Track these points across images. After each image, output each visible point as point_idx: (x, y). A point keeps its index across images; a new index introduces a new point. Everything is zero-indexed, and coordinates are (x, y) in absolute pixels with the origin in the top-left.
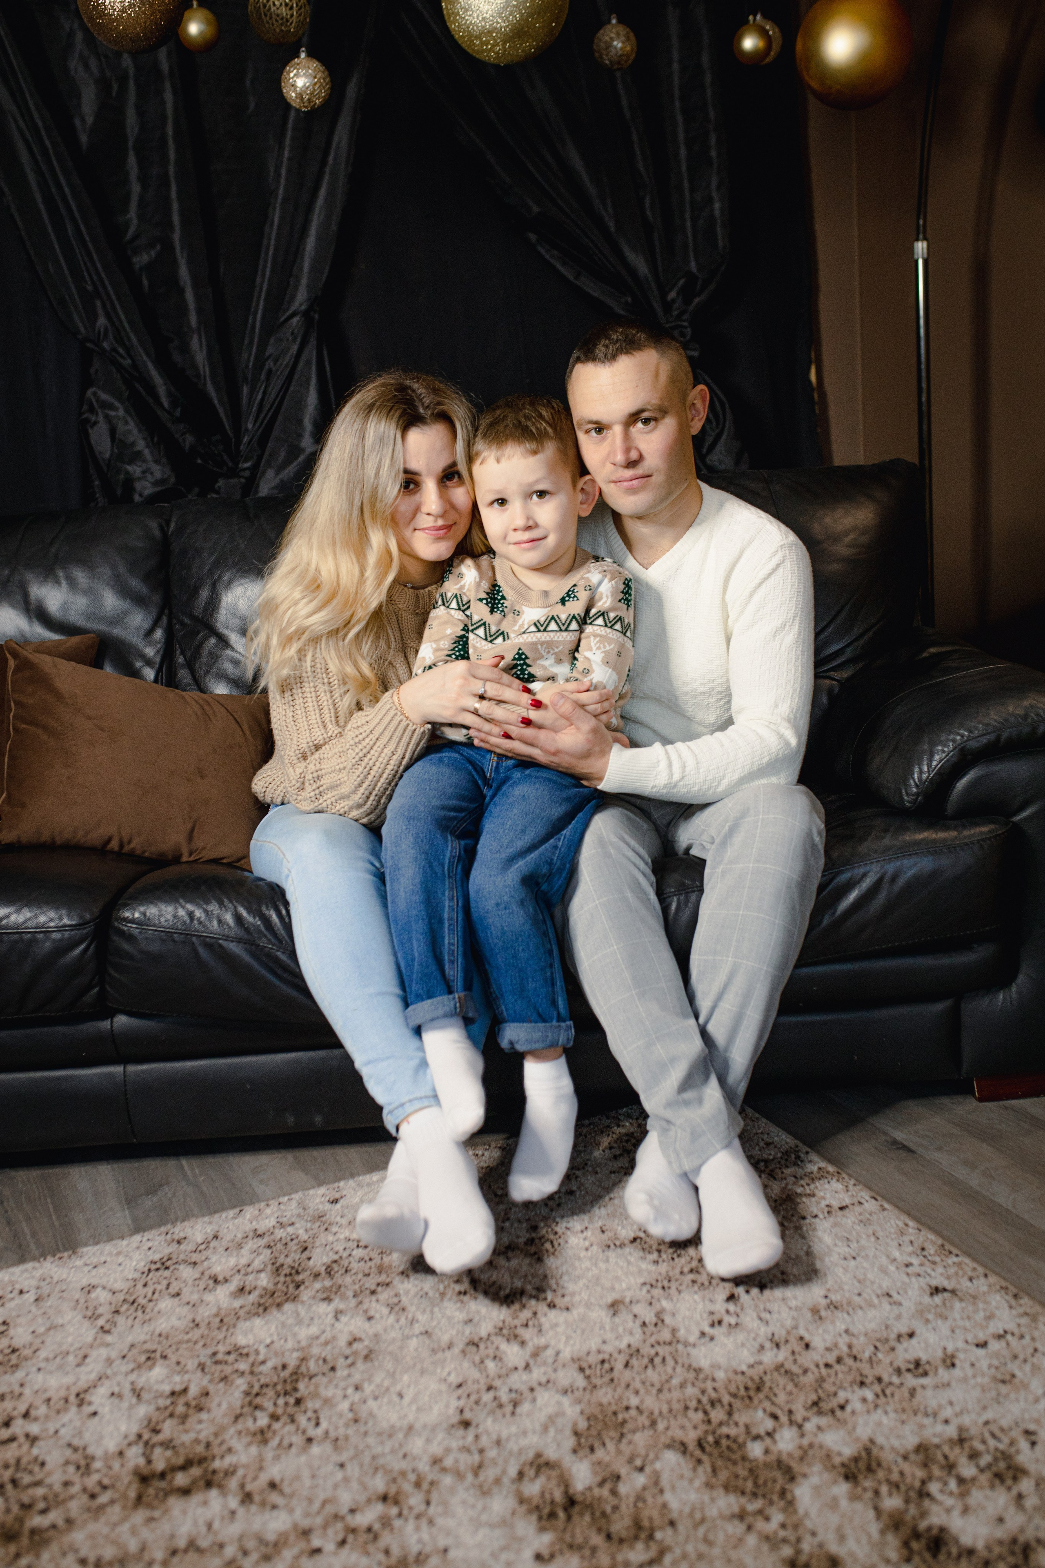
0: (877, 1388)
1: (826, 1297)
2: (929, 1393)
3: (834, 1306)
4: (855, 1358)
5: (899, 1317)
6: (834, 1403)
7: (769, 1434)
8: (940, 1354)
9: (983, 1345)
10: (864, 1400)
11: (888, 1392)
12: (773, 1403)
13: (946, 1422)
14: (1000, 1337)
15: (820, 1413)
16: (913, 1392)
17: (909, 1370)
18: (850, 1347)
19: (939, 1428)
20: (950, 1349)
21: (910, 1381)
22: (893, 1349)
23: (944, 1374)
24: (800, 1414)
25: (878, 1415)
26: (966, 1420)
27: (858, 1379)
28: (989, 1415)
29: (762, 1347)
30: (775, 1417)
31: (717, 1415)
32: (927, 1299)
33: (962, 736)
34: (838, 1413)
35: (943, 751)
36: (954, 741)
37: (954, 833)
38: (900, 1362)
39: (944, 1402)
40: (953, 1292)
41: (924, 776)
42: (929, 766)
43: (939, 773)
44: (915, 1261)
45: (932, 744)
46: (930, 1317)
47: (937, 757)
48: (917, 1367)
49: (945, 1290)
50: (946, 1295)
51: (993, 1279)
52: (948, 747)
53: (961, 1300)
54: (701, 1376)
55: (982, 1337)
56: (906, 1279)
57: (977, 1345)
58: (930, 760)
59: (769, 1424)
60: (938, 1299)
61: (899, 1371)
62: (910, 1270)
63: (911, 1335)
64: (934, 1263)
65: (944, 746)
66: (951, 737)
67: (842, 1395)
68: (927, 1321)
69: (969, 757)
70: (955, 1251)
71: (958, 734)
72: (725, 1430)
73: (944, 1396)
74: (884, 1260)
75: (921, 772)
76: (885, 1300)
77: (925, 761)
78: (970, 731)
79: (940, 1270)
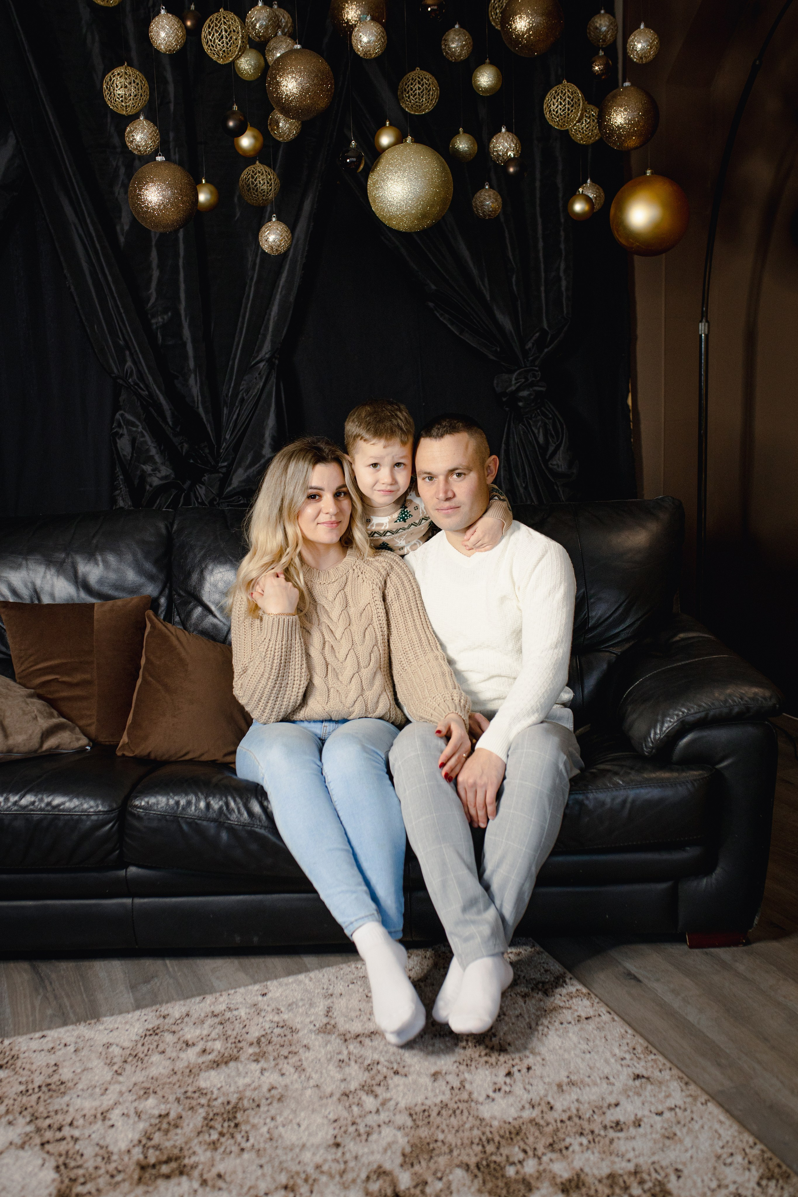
0: (590, 1137)
1: (568, 1077)
2: (622, 1142)
3: (572, 1083)
4: (580, 1118)
5: (611, 1093)
6: (562, 1145)
7: (520, 1162)
8: (632, 1118)
9: (660, 1114)
10: (581, 1144)
11: (596, 1140)
12: (525, 1143)
13: (629, 1161)
14: (671, 1109)
15: (553, 1151)
16: (612, 1141)
17: (611, 1127)
18: (578, 1110)
19: (624, 1164)
20: (639, 1116)
21: (611, 1134)
22: (604, 1113)
23: (632, 1131)
24: (541, 1150)
25: (588, 1154)
26: (641, 1161)
27: (580, 1131)
28: (655, 1158)
29: (523, 1107)
30: (525, 1151)
31: (490, 1148)
32: (631, 1082)
33: (683, 712)
34: (564, 1151)
35: (670, 722)
36: (678, 715)
37: (675, 774)
38: (607, 1122)
39: (630, 1149)
40: (648, 1078)
41: (658, 736)
42: (661, 730)
43: (667, 736)
44: (628, 1056)
45: (664, 716)
46: (631, 1094)
47: (666, 725)
48: (618, 1126)
49: (643, 1077)
50: (644, 1080)
51: (675, 1071)
52: (673, 719)
53: (652, 1084)
54: (484, 1123)
55: (660, 1108)
56: (620, 1068)
57: (657, 1114)
58: (662, 727)
59: (521, 1156)
60: (637, 1083)
61: (605, 1128)
62: (623, 1062)
63: (617, 1105)
64: (639, 1059)
65: (671, 718)
66: (676, 712)
67: (568, 1140)
68: (629, 1096)
69: (687, 726)
70: (654, 1051)
71: (681, 711)
72: (494, 1158)
73: (631, 1144)
74: (608, 1055)
75: (655, 733)
76: (605, 1081)
77: (659, 727)
78: (689, 710)
79: (642, 1063)
